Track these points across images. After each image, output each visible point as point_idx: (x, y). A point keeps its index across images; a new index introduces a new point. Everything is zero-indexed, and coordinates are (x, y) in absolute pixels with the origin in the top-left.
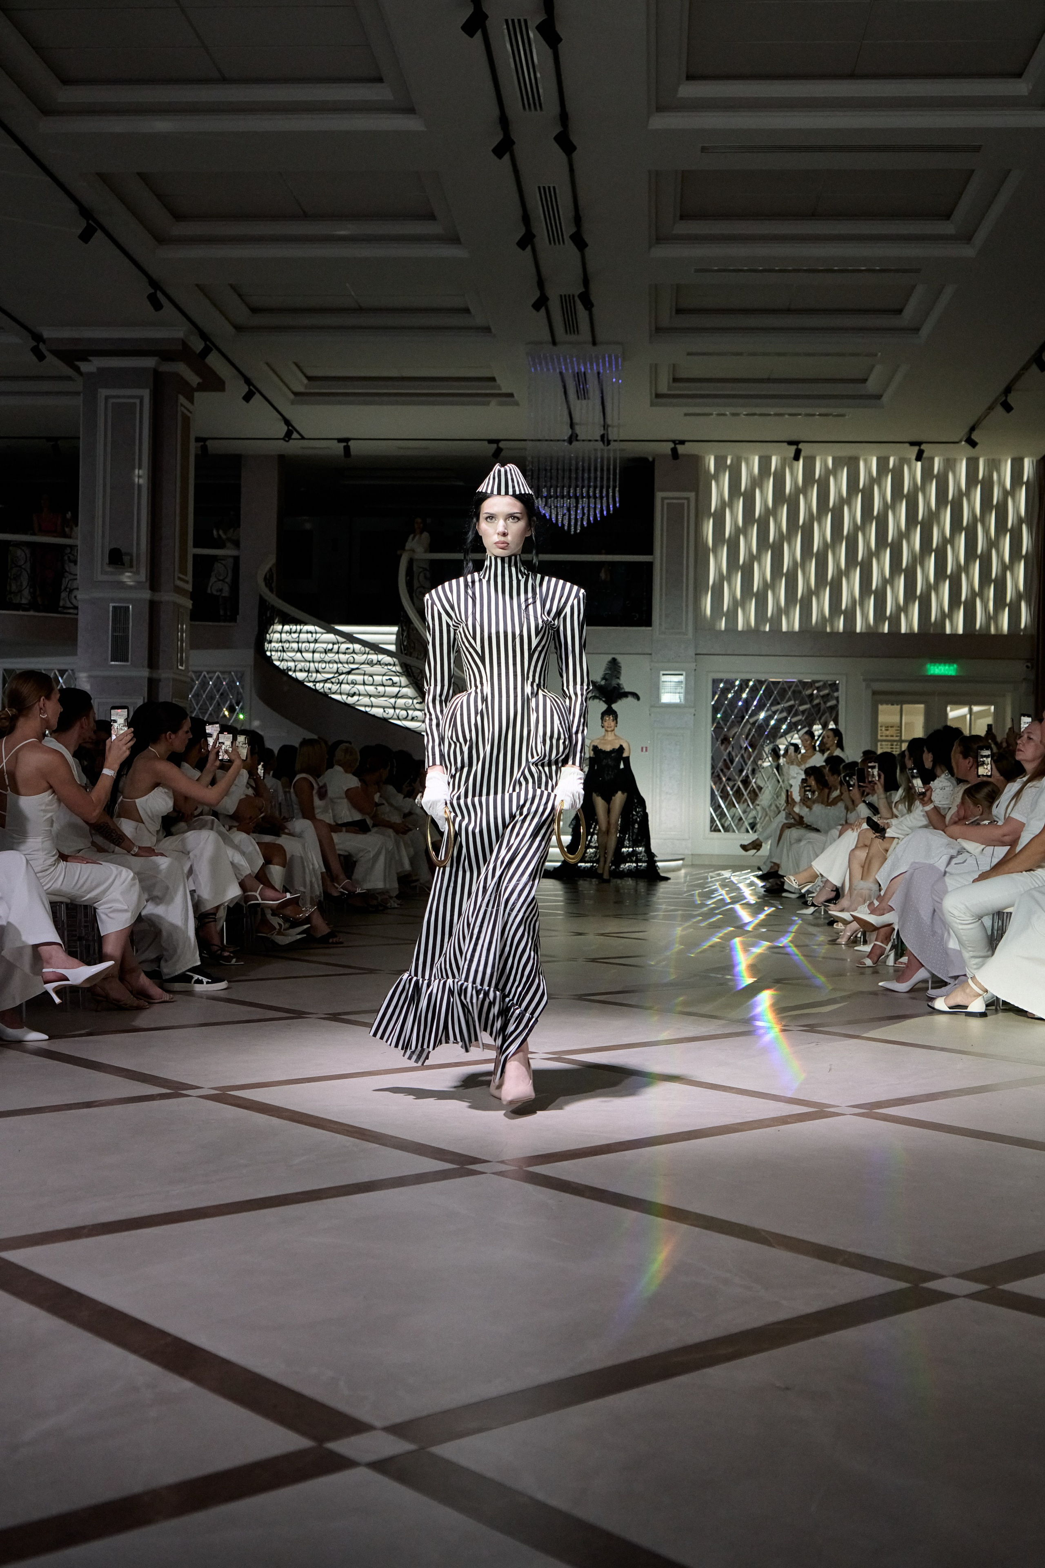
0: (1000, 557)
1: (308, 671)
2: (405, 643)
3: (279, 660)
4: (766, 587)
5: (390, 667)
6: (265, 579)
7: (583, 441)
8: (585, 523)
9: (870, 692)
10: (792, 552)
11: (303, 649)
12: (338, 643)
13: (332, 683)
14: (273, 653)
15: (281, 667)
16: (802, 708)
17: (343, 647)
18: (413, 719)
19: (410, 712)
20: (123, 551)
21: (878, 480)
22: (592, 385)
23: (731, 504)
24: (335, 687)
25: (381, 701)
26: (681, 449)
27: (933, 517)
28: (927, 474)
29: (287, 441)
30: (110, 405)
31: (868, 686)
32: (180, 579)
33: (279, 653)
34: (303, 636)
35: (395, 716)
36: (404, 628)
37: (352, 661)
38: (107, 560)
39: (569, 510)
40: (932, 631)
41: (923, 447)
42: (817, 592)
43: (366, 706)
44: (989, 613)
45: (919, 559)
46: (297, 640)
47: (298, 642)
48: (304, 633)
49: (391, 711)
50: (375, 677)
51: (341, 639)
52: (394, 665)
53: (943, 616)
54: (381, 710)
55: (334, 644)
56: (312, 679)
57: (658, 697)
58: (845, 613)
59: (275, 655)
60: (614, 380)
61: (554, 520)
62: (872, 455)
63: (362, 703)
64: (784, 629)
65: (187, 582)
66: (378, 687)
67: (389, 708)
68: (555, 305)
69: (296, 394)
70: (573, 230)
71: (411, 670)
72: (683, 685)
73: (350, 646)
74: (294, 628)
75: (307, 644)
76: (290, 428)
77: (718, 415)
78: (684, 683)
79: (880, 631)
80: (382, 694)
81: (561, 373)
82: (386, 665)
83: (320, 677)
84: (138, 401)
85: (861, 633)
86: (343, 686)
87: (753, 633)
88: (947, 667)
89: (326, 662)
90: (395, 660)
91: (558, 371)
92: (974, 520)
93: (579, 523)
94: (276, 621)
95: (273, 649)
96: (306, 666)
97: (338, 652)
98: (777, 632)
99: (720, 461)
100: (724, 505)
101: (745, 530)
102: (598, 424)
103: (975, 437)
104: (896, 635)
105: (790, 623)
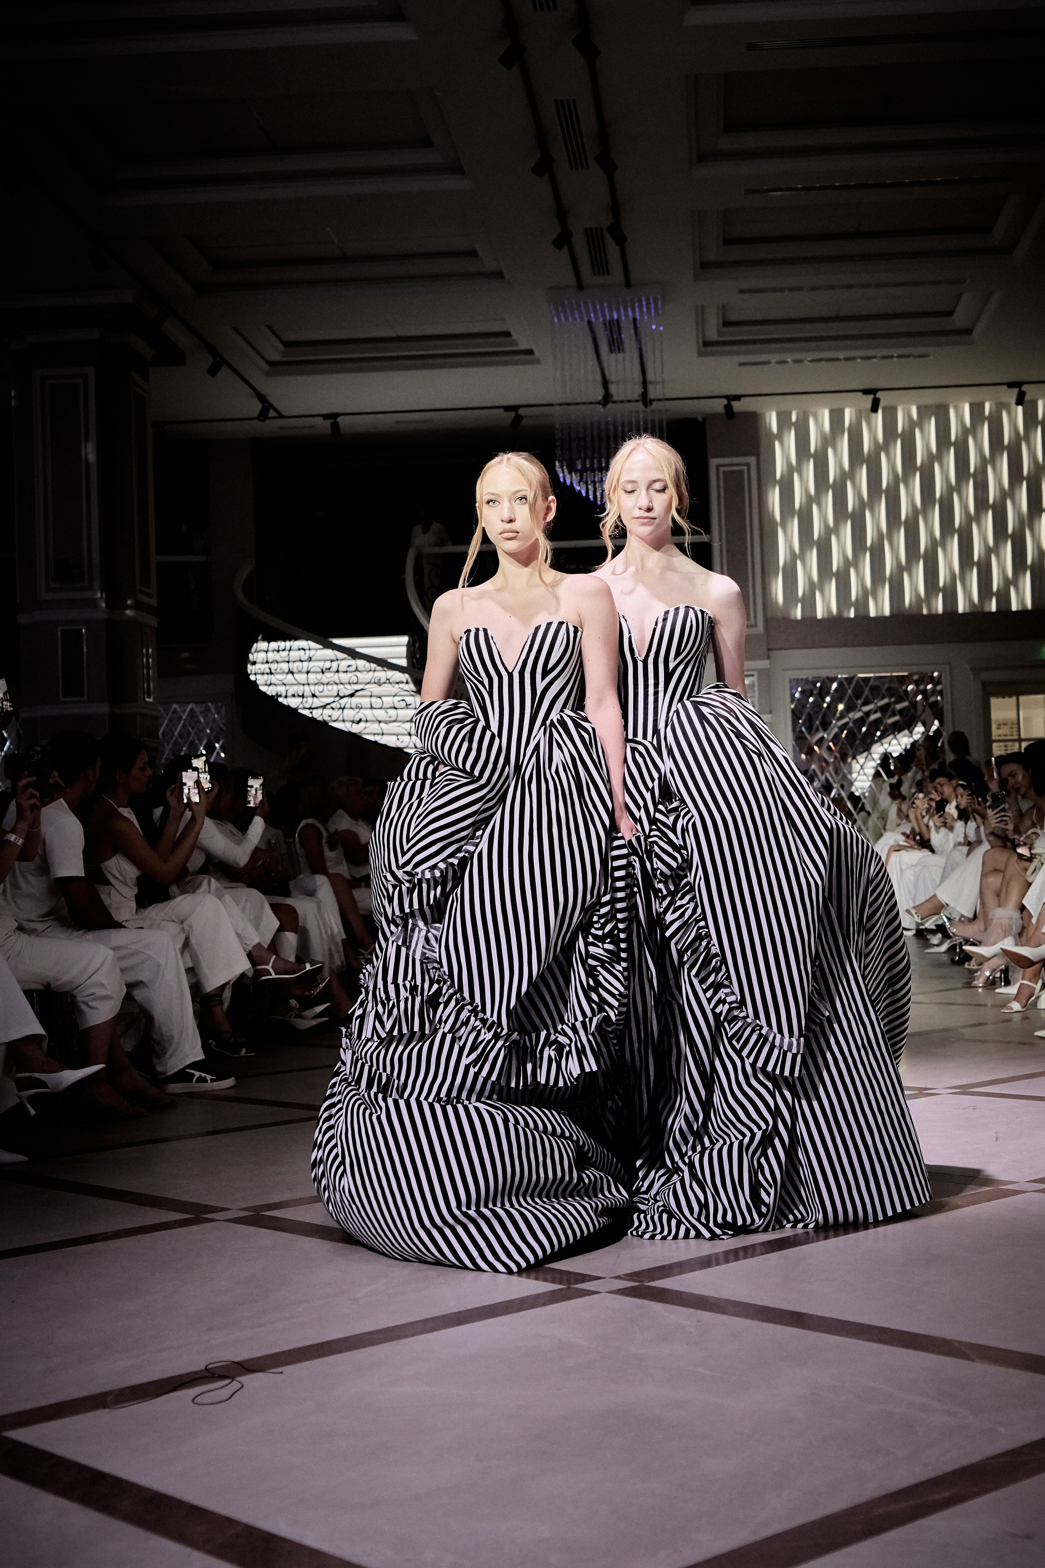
1: (303, 696)
2: (418, 656)
3: (266, 685)
4: (847, 564)
5: (402, 686)
6: (244, 587)
7: (622, 402)
9: (977, 684)
10: (875, 521)
11: (295, 670)
12: (337, 660)
13: (333, 709)
14: (258, 677)
15: (269, 693)
16: (899, 707)
17: (344, 665)
20: (72, 562)
21: (973, 431)
22: (627, 335)
23: (799, 468)
24: (336, 714)
25: (393, 727)
26: (735, 406)
28: (1029, 419)
29: (263, 421)
30: (47, 388)
31: (975, 676)
32: (142, 592)
33: (266, 676)
34: (294, 655)
36: (413, 637)
37: (355, 681)
38: (52, 574)
41: (1024, 388)
42: (909, 566)
43: (375, 734)
46: (287, 659)
47: (288, 662)
48: (294, 650)
50: (383, 698)
51: (340, 655)
52: (407, 683)
54: (395, 738)
55: (332, 661)
56: (308, 706)
58: (944, 590)
59: (261, 680)
60: (654, 327)
61: (591, 497)
62: (965, 401)
63: (370, 732)
64: (872, 613)
65: (151, 596)
66: (388, 711)
68: (579, 241)
69: (271, 364)
70: (598, 151)
72: (756, 688)
73: (352, 662)
74: (282, 644)
75: (300, 663)
76: (266, 405)
77: (778, 363)
78: (756, 685)
79: (987, 610)
80: (393, 718)
81: (589, 322)
82: (398, 683)
83: (317, 702)
84: (81, 381)
85: (964, 614)
86: (345, 711)
87: (835, 623)
89: (323, 684)
90: (407, 676)
91: (586, 319)
94: (260, 638)
95: (257, 673)
96: (300, 690)
97: (338, 671)
98: (863, 618)
99: (784, 419)
100: (790, 470)
101: (817, 498)
102: (635, 381)
104: (1003, 611)
105: (877, 606)
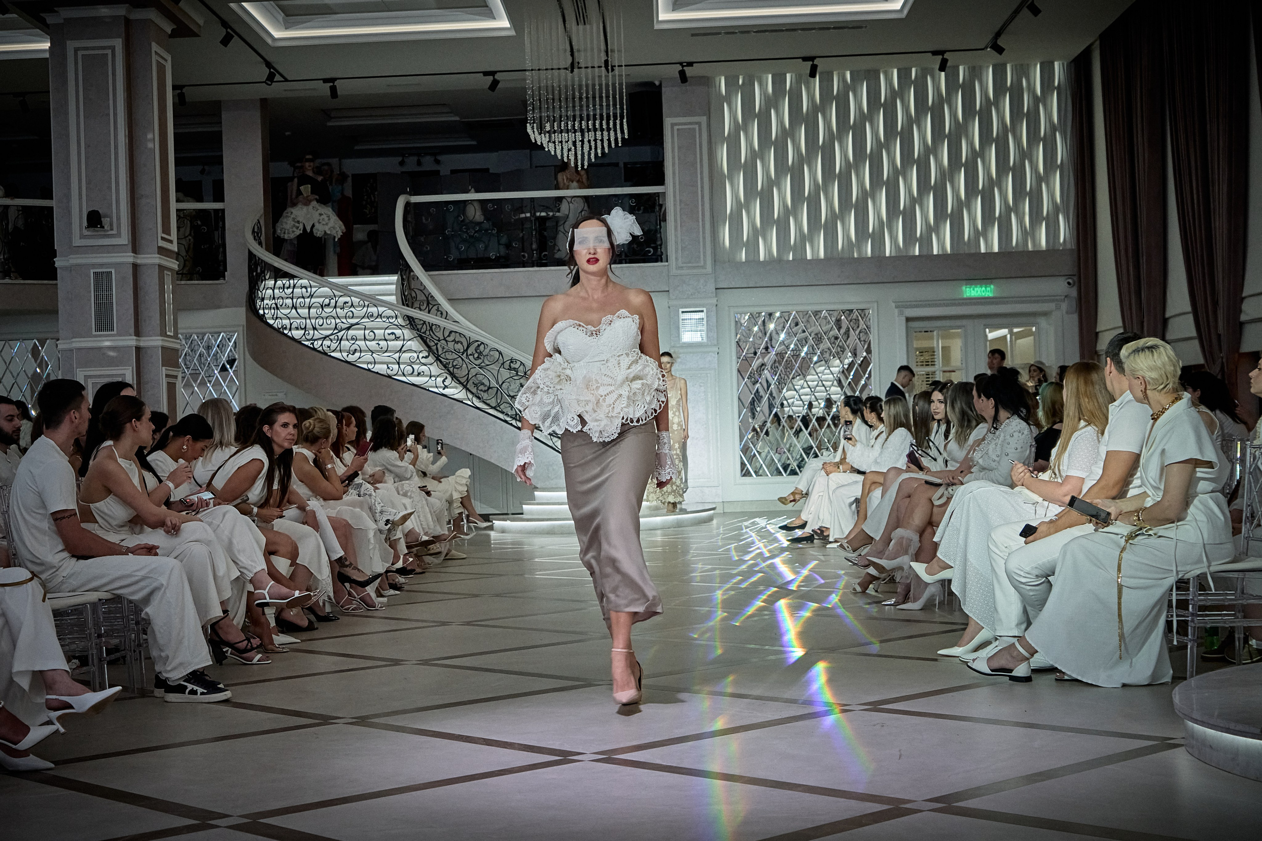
0: (1034, 168)
1: (305, 329)
2: (406, 293)
3: (273, 318)
4: (787, 213)
5: (391, 320)
6: (253, 232)
7: (585, 68)
8: (592, 157)
9: (904, 319)
10: (813, 174)
11: (298, 305)
12: (335, 297)
13: (331, 340)
14: (266, 311)
15: (275, 325)
17: (341, 301)
18: (419, 374)
19: (416, 367)
21: (901, 93)
22: (592, 9)
23: (745, 127)
24: (334, 345)
25: (385, 357)
26: (689, 71)
27: (960, 130)
28: (952, 84)
29: (269, 85)
30: (80, 57)
31: (901, 313)
32: (163, 238)
33: (272, 311)
34: (297, 292)
35: (400, 373)
36: (404, 277)
37: (351, 316)
39: (574, 143)
40: (965, 251)
41: (948, 56)
42: (843, 215)
43: (368, 363)
44: (1025, 228)
45: (949, 175)
46: (291, 296)
47: (292, 298)
48: (298, 288)
49: (396, 367)
50: (376, 331)
51: (336, 293)
52: (396, 318)
53: (977, 234)
54: (385, 367)
55: (330, 298)
56: (309, 337)
57: (678, 336)
58: (873, 236)
59: (269, 314)
62: (892, 67)
63: (364, 360)
64: (809, 257)
65: (171, 242)
66: (380, 342)
67: (393, 363)
69: (277, 39)
71: (414, 322)
72: (705, 322)
73: (347, 299)
74: (287, 283)
75: (302, 300)
76: (272, 70)
77: (727, 33)
78: (705, 320)
79: (911, 254)
80: (384, 349)
82: (387, 318)
83: (317, 334)
84: (109, 52)
85: (890, 257)
86: (342, 342)
87: (775, 264)
88: (984, 289)
89: (323, 318)
90: (396, 311)
92: (1004, 130)
93: (586, 157)
94: (267, 277)
95: (265, 307)
96: (302, 323)
97: (335, 307)
98: (800, 260)
99: (731, 83)
100: (737, 129)
101: (761, 154)
102: (599, 50)
103: (1000, 42)
104: (927, 257)
105: (814, 250)
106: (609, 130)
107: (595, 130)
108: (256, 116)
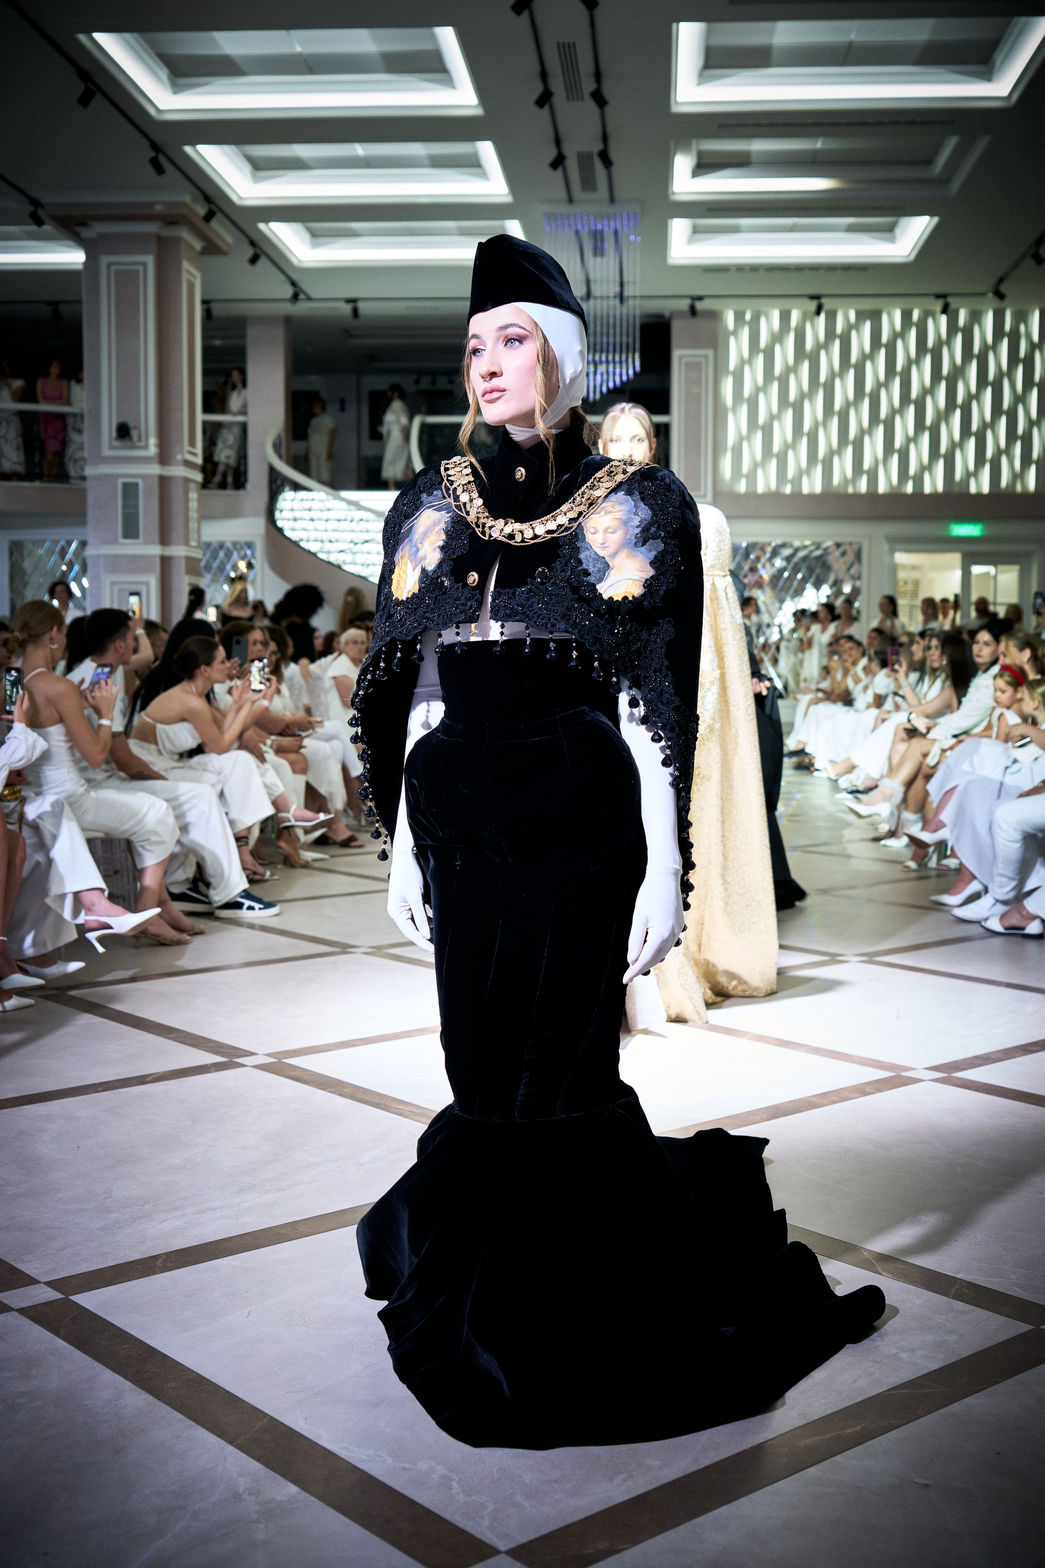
0: (1027, 413)
1: (322, 542)
3: (290, 530)
4: (787, 447)
6: (275, 445)
7: (600, 298)
8: (604, 389)
10: (814, 410)
11: (315, 518)
12: (347, 511)
13: (346, 554)
14: (285, 523)
15: (293, 538)
17: (350, 515)
20: (131, 424)
21: (902, 334)
22: (610, 242)
23: (751, 361)
24: (349, 558)
26: (700, 305)
27: (957, 373)
28: (953, 328)
29: (294, 303)
30: (112, 272)
31: (891, 549)
32: (188, 451)
33: (291, 524)
34: (315, 505)
37: (366, 531)
38: (114, 434)
40: (956, 489)
41: (950, 299)
42: (840, 451)
44: (1015, 471)
45: (944, 416)
46: (309, 508)
47: (310, 510)
48: (315, 501)
51: (352, 507)
53: (968, 475)
55: (343, 511)
56: (325, 550)
58: (868, 473)
59: (286, 526)
60: (633, 237)
62: (897, 309)
64: (805, 491)
65: (196, 455)
68: (572, 163)
70: (593, 86)
73: (357, 513)
74: (305, 495)
76: (296, 288)
77: (737, 270)
79: (903, 490)
81: (577, 231)
83: (333, 548)
85: (883, 495)
86: (357, 556)
87: (775, 497)
88: (971, 528)
89: (339, 532)
91: (573, 228)
92: (1000, 375)
93: (598, 389)
94: (287, 488)
95: (283, 520)
96: (318, 535)
97: (351, 521)
98: (798, 494)
99: (739, 317)
100: (742, 363)
101: (765, 388)
102: (615, 281)
103: (1003, 288)
104: (918, 494)
105: (811, 484)
106: (621, 362)
107: (607, 362)
108: (279, 334)
